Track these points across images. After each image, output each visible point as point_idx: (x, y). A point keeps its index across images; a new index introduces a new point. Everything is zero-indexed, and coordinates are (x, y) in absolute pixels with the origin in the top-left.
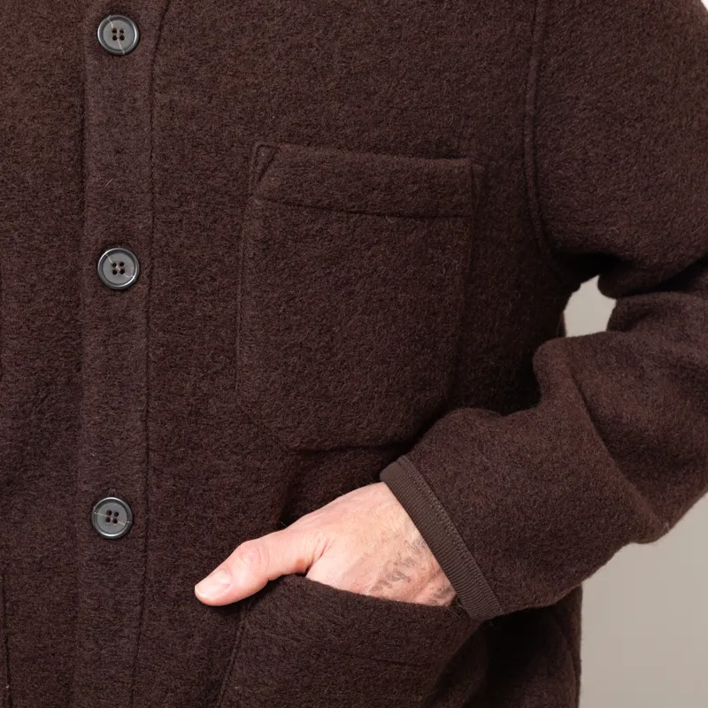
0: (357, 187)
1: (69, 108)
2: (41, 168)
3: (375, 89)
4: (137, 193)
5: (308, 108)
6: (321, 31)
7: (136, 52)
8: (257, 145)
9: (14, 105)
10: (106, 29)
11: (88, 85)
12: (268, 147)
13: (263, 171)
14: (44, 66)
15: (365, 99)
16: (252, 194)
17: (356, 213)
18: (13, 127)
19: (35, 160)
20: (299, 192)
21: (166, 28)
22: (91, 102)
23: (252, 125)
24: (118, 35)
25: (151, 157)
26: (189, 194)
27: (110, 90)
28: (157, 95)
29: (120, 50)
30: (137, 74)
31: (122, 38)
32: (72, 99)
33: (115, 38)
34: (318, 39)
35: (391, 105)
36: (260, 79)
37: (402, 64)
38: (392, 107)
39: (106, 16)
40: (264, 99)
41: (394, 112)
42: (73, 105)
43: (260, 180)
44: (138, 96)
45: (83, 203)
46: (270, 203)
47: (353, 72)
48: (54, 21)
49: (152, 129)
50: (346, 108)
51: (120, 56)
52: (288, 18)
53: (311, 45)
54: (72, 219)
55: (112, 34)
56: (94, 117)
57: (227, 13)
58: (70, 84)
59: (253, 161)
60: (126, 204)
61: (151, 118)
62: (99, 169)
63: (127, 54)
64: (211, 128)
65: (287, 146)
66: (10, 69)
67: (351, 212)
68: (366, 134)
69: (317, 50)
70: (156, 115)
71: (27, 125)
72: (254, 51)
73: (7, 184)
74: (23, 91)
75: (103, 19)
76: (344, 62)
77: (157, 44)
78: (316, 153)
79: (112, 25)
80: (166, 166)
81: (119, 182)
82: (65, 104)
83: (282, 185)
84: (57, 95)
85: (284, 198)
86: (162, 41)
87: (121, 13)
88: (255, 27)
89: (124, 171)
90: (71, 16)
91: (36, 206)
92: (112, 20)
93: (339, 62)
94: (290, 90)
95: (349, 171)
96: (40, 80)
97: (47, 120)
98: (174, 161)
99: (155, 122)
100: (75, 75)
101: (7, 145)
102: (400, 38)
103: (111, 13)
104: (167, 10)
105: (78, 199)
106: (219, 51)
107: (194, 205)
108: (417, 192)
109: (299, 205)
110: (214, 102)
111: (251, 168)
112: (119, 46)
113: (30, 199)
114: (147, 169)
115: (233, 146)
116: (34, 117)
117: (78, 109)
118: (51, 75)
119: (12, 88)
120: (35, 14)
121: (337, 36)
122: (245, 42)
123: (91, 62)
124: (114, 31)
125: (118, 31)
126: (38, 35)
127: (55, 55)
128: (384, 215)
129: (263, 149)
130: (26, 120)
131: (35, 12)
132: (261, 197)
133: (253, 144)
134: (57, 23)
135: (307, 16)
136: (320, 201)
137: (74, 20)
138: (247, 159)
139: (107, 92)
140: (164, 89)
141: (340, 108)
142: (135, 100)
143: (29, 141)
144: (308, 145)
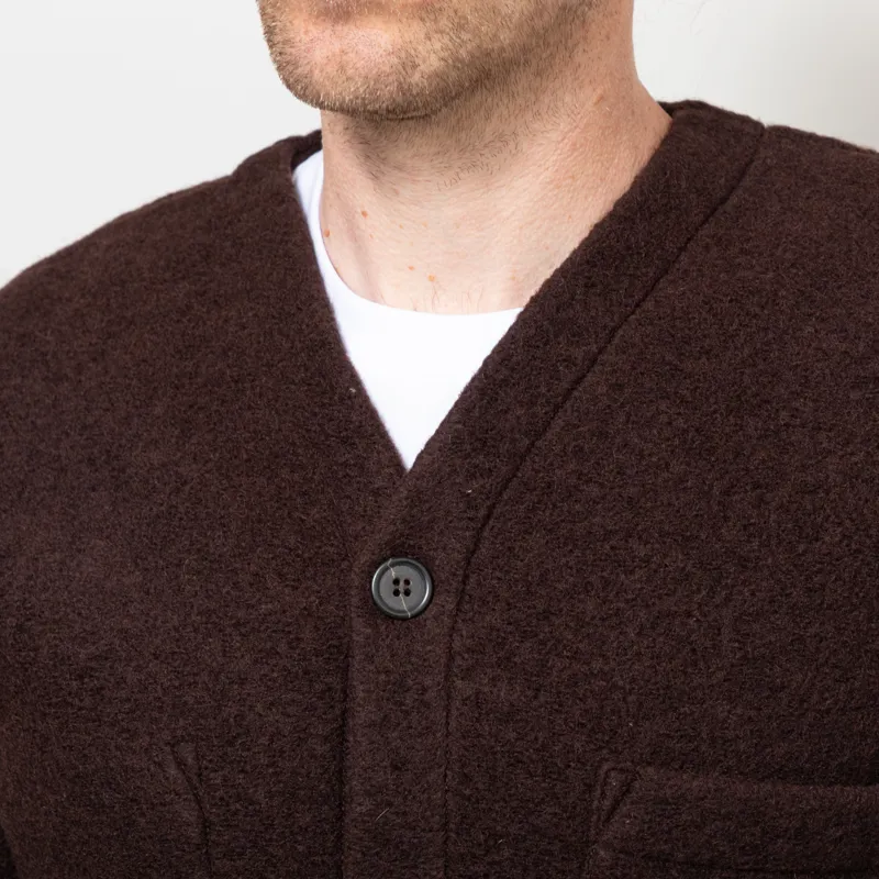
0: (753, 835)
1: (323, 692)
2: (280, 782)
3: (782, 683)
4: (424, 830)
5: (682, 710)
6: (704, 593)
7: (427, 614)
8: (605, 767)
9: (242, 682)
10: (384, 580)
11: (356, 664)
12: (622, 771)
13: (614, 808)
14: (289, 625)
15: (767, 698)
16: (595, 842)
17: (749, 871)
18: (240, 716)
19: (271, 770)
20: (666, 842)
21: (473, 579)
22: (360, 692)
23: (599, 736)
24: (401, 588)
25: (446, 776)
26: (501, 837)
27: (387, 672)
28: (459, 683)
29: (404, 612)
30: (429, 648)
31: (407, 593)
32: (329, 680)
33: (396, 593)
34: (700, 605)
35: (805, 705)
36: (612, 663)
37: (824, 644)
38: (807, 710)
39: (385, 560)
40: (617, 695)
41: (811, 715)
42: (330, 689)
43: (608, 820)
44: (428, 682)
45: (340, 837)
46: (622, 856)
47: (750, 656)
48: (306, 555)
49: (448, 734)
50: (739, 711)
51: (405, 619)
52: (655, 571)
53: (689, 615)
54: (323, 862)
55: (393, 587)
56: (363, 714)
57: (564, 560)
58: (327, 656)
59: (599, 792)
60: (405, 847)
61: (447, 716)
62: (368, 794)
63: (414, 617)
64: (536, 739)
65: (650, 770)
66: (237, 625)
67: (742, 870)
68: (769, 750)
69: (698, 620)
70: (455, 713)
71: (260, 715)
72: (603, 620)
73: (228, 805)
74: (256, 661)
75: (380, 564)
76: (738, 641)
77: (459, 604)
78: (695, 783)
79: (393, 573)
80: (467, 792)
81: (397, 814)
82: (318, 687)
83: (640, 831)
84: (306, 672)
85: (643, 850)
86: (467, 598)
87: (406, 555)
88: (606, 583)
89: (405, 798)
90: (332, 550)
91: (271, 840)
92: (393, 565)
93: (730, 641)
94: (656, 683)
95: (742, 812)
96: (282, 647)
97: (290, 710)
98: (480, 786)
99: (453, 724)
100: (335, 642)
101: (231, 743)
102: (822, 603)
103: (393, 556)
104: (473, 552)
105: (332, 833)
106: (553, 618)
107: (506, 853)
108: (841, 838)
109: (667, 860)
110: (542, 699)
111: (596, 802)
112: (403, 605)
113: (262, 829)
114: (439, 794)
115: (569, 766)
116: (272, 704)
117: (338, 695)
118: (298, 639)
119: (238, 654)
120: (276, 542)
121: (728, 599)
122: (590, 606)
123: (360, 629)
124: (396, 582)
125: (402, 583)
126: (280, 575)
127: (305, 608)
128: (792, 872)
129: (613, 774)
130: (259, 708)
131: (277, 537)
132: (608, 846)
133: (600, 767)
134: (310, 559)
135: (684, 569)
136: (697, 855)
137: (335, 557)
138: (590, 788)
139: (383, 677)
140: (467, 674)
141: (729, 712)
142: (425, 690)
143: (264, 740)
144: (681, 768)
